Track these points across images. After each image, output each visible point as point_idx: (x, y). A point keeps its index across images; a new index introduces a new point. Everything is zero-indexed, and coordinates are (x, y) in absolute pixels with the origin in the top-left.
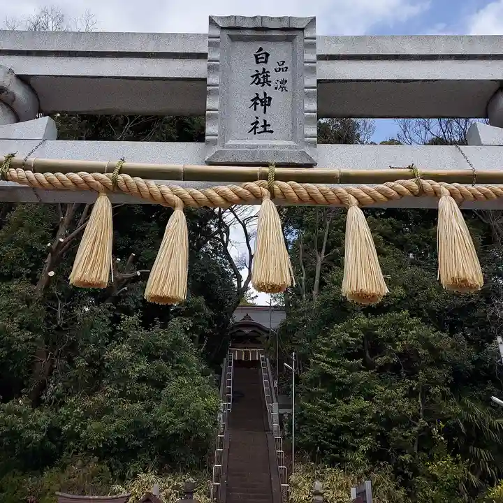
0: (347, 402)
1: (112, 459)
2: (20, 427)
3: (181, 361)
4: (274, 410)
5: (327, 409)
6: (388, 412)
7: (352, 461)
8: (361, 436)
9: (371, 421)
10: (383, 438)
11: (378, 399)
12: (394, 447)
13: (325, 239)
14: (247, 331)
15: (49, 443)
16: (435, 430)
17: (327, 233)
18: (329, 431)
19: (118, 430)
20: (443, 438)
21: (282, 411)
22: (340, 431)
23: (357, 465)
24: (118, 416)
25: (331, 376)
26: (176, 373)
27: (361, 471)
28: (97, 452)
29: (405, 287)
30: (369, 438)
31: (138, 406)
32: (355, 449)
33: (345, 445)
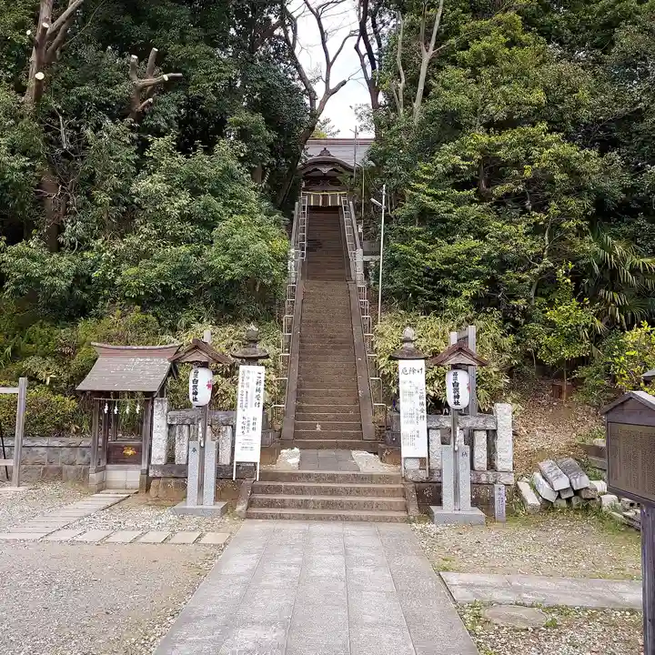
0: (450, 242)
1: (157, 309)
2: (37, 273)
3: (236, 196)
4: (358, 258)
5: (424, 251)
6: (503, 253)
7: (452, 307)
8: (464, 281)
9: (479, 263)
10: (493, 283)
11: (492, 237)
12: (505, 291)
13: (437, 22)
14: (325, 170)
15: (78, 292)
16: (561, 272)
17: (439, 15)
18: (425, 275)
19: (160, 276)
20: (569, 281)
21: (367, 258)
22: (438, 275)
23: (457, 312)
24: (160, 261)
25: (432, 212)
26: (230, 211)
27: (461, 318)
28: (138, 300)
29: (547, 90)
30: (476, 282)
31: (183, 249)
32: (456, 295)
33: (444, 292)
